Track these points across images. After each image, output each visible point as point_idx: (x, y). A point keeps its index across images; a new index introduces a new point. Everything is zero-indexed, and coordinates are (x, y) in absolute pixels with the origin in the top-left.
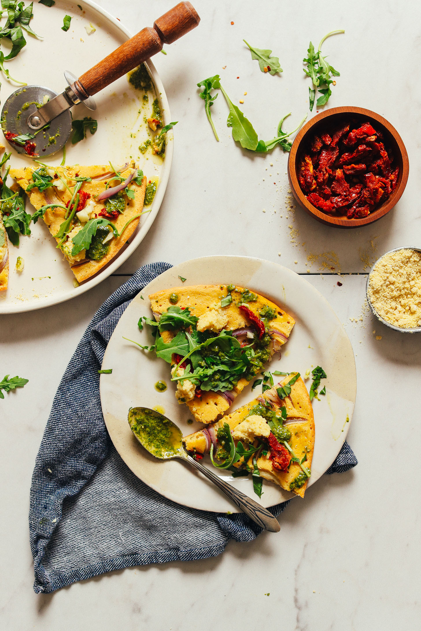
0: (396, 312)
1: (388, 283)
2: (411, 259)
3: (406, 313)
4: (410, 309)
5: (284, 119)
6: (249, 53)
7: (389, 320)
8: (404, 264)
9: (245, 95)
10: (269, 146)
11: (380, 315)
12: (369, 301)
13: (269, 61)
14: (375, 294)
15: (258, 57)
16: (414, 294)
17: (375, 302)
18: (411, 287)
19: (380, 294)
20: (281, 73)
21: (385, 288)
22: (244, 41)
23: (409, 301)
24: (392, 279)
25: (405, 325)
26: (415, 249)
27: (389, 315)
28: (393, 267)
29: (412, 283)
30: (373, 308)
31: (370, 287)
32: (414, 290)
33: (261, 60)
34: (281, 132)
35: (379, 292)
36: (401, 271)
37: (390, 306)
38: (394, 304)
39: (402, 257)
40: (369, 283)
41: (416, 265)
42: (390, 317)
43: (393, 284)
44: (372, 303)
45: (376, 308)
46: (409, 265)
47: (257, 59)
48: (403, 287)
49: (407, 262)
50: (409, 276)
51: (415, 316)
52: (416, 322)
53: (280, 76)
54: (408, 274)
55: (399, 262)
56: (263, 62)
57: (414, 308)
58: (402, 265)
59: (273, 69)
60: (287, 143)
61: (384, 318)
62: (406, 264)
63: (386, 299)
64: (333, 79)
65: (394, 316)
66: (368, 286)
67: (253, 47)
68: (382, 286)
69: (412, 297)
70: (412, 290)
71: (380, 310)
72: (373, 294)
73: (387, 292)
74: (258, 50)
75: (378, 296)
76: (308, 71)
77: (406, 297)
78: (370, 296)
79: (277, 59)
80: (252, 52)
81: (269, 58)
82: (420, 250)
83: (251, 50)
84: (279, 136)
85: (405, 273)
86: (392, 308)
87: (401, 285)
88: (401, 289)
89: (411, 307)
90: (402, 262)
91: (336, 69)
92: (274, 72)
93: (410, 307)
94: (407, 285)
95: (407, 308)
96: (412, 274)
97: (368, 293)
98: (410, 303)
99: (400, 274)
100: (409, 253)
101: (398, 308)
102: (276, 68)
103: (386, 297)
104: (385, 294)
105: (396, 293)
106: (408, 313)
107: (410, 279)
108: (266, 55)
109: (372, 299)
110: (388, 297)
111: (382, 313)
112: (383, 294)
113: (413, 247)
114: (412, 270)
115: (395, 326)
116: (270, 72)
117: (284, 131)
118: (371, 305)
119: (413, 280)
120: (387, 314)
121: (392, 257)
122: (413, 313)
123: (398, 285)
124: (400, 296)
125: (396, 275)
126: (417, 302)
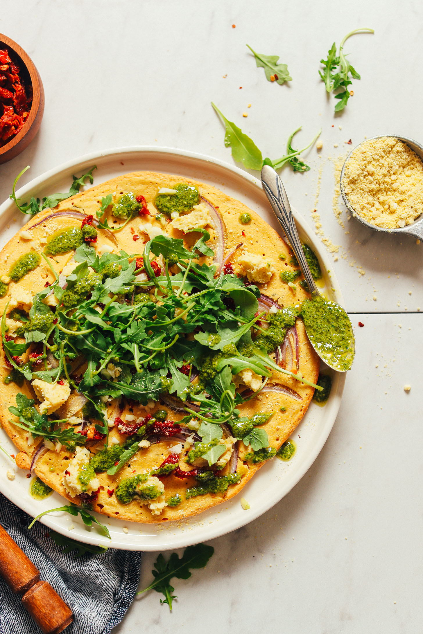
0: (373, 209)
1: (365, 173)
2: (394, 149)
3: (384, 213)
4: (389, 208)
5: (294, 134)
6: (253, 61)
7: (365, 218)
8: (386, 155)
9: (249, 107)
10: (276, 164)
11: (354, 210)
12: (343, 192)
13: (276, 69)
14: (350, 184)
15: (263, 65)
16: (395, 191)
17: (350, 194)
18: (392, 182)
19: (356, 186)
20: (290, 83)
21: (362, 178)
22: (247, 45)
23: (389, 199)
24: (370, 168)
25: (383, 224)
26: (399, 137)
27: (365, 211)
28: (373, 156)
29: (393, 177)
30: (347, 201)
31: (345, 176)
32: (395, 186)
33: (267, 68)
34: (290, 150)
35: (355, 183)
36: (382, 161)
37: (367, 201)
38: (370, 199)
39: (384, 145)
40: (344, 172)
41: (399, 157)
42: (366, 214)
43: (372, 175)
44: (346, 194)
45: (351, 200)
46: (392, 155)
47: (263, 67)
48: (382, 180)
49: (390, 151)
50: (391, 168)
51: (395, 216)
52: (395, 223)
53: (289, 86)
54: (390, 166)
55: (380, 150)
56: (270, 70)
57: (394, 206)
58: (383, 154)
59: (281, 77)
60: (298, 162)
61: (359, 213)
62: (388, 155)
63: (362, 192)
64: (352, 80)
65: (371, 213)
66: (343, 175)
67: (258, 53)
68: (359, 176)
69: (393, 195)
70: (393, 185)
71: (355, 204)
72: (348, 184)
73: (365, 184)
74: (263, 56)
75: (354, 187)
76: (323, 74)
77: (385, 193)
78: (344, 187)
79: (286, 66)
80: (257, 59)
81: (276, 65)
82: (405, 139)
83: (256, 57)
84: (289, 154)
85: (386, 164)
86: (368, 203)
87: (381, 177)
88: (380, 182)
89: (391, 205)
90: (384, 151)
91: (357, 70)
92: (282, 81)
93: (389, 206)
94: (387, 179)
95: (386, 207)
96: (394, 167)
97: (342, 183)
98: (390, 200)
99: (380, 165)
100: (392, 142)
101: (375, 205)
102: (284, 76)
103: (363, 190)
104: (361, 185)
105: (373, 186)
106: (387, 213)
107: (392, 173)
108: (273, 61)
109: (347, 190)
110: (365, 190)
111: (357, 207)
112: (360, 186)
113: (398, 136)
114: (394, 162)
115: (372, 224)
116: (278, 81)
117: (294, 148)
118: (345, 197)
119: (394, 174)
120: (362, 210)
121: (373, 145)
122: (392, 213)
123: (378, 177)
124: (379, 191)
125: (376, 165)
126: (398, 199)
